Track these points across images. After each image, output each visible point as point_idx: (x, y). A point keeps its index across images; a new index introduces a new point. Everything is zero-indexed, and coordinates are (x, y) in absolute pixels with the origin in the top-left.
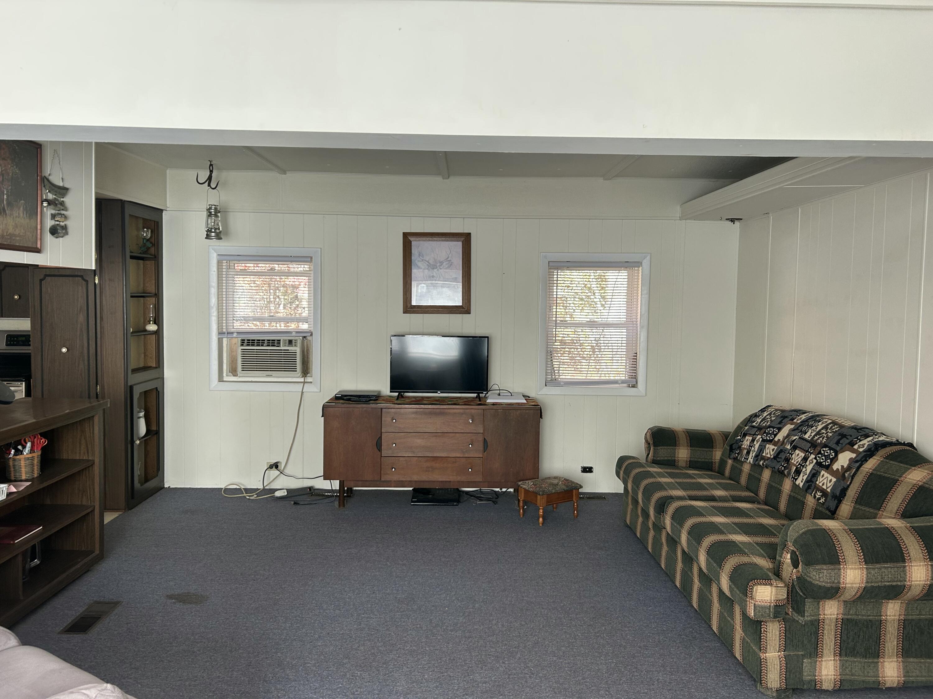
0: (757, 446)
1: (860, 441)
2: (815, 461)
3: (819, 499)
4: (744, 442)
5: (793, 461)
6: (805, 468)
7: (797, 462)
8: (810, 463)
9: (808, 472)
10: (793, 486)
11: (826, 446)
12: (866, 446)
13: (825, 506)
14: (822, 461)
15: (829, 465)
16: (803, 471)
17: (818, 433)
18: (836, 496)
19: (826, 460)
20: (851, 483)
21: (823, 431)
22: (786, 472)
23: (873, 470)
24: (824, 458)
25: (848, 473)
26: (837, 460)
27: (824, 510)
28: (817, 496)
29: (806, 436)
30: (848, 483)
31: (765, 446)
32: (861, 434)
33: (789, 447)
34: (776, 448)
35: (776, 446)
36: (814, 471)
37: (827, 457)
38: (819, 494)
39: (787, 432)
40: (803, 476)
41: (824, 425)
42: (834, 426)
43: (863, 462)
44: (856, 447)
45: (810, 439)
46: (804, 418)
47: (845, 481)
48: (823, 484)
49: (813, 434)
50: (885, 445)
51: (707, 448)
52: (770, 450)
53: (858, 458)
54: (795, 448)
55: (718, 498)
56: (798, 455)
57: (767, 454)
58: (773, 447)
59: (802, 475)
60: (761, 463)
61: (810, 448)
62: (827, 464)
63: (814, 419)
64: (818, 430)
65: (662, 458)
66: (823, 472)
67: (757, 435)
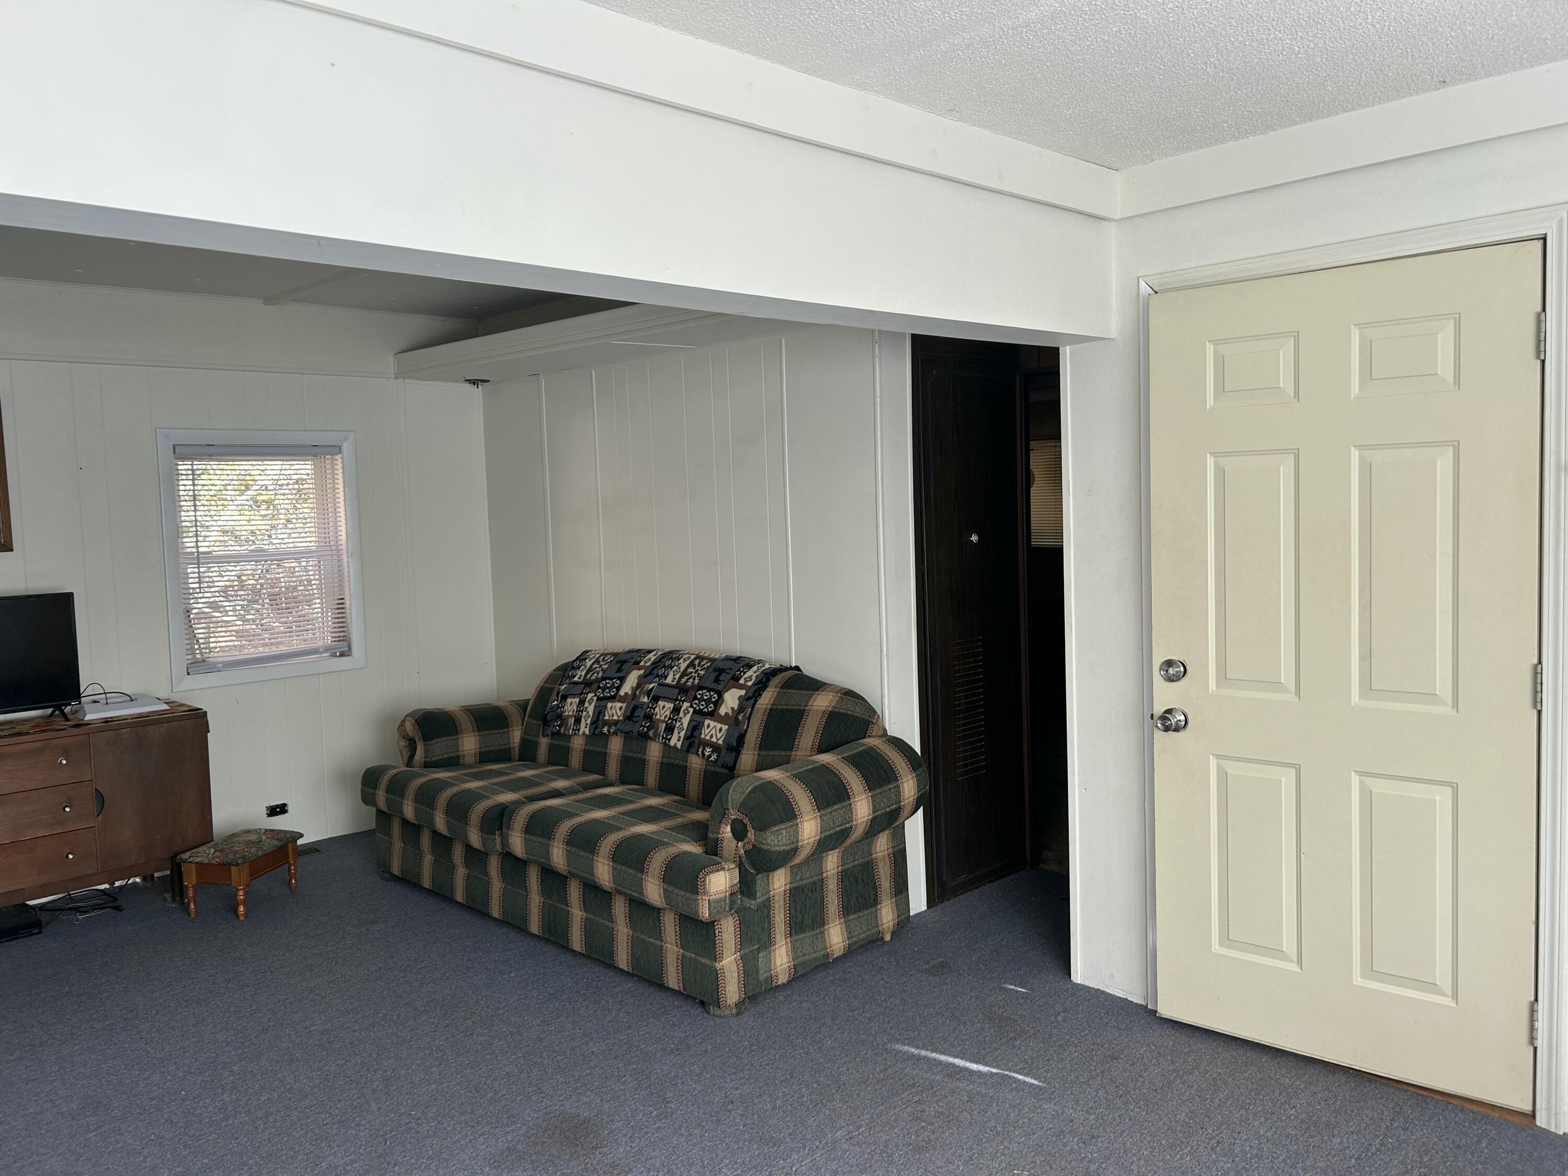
0: (591, 709)
1: (745, 673)
2: (691, 710)
3: (710, 756)
4: (566, 708)
5: (658, 717)
6: (680, 721)
7: (666, 717)
8: (685, 715)
9: (685, 726)
10: (664, 750)
11: (701, 688)
12: (754, 678)
13: (719, 764)
14: (702, 707)
15: (713, 711)
16: (677, 726)
17: (684, 674)
18: (733, 747)
19: (707, 706)
20: (748, 726)
21: (690, 670)
22: (651, 733)
23: (772, 705)
24: (703, 703)
25: (742, 714)
26: (723, 701)
27: (717, 769)
28: (707, 754)
29: (669, 680)
30: (745, 728)
31: (606, 707)
32: (741, 665)
33: (646, 700)
34: (624, 705)
35: (624, 703)
36: (693, 724)
37: (708, 702)
38: (708, 750)
39: (636, 680)
40: (679, 733)
41: (688, 662)
42: (702, 661)
43: (757, 697)
44: (742, 681)
45: (675, 683)
46: (653, 658)
47: (740, 726)
48: (711, 737)
49: (677, 676)
50: (775, 672)
51: (501, 728)
52: (615, 710)
53: (750, 694)
54: (656, 699)
55: (564, 792)
56: (664, 707)
57: (613, 716)
58: (620, 705)
59: (676, 731)
60: (605, 730)
61: (679, 694)
62: (710, 710)
63: (669, 657)
64: (682, 670)
65: (440, 757)
66: (707, 722)
67: (587, 694)
